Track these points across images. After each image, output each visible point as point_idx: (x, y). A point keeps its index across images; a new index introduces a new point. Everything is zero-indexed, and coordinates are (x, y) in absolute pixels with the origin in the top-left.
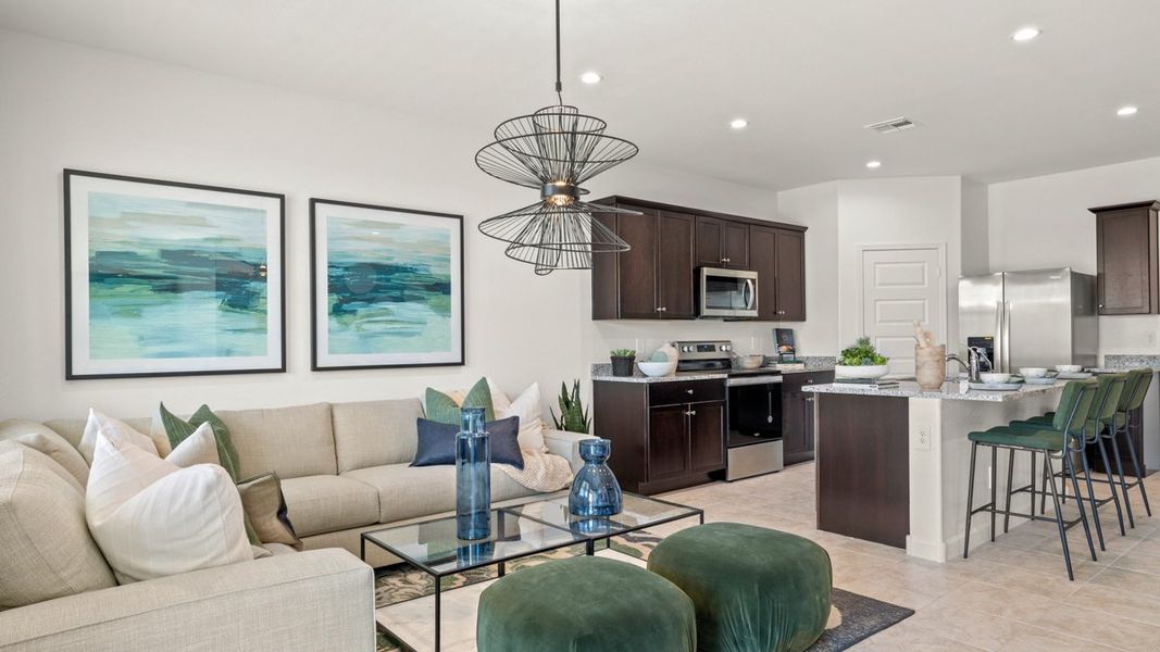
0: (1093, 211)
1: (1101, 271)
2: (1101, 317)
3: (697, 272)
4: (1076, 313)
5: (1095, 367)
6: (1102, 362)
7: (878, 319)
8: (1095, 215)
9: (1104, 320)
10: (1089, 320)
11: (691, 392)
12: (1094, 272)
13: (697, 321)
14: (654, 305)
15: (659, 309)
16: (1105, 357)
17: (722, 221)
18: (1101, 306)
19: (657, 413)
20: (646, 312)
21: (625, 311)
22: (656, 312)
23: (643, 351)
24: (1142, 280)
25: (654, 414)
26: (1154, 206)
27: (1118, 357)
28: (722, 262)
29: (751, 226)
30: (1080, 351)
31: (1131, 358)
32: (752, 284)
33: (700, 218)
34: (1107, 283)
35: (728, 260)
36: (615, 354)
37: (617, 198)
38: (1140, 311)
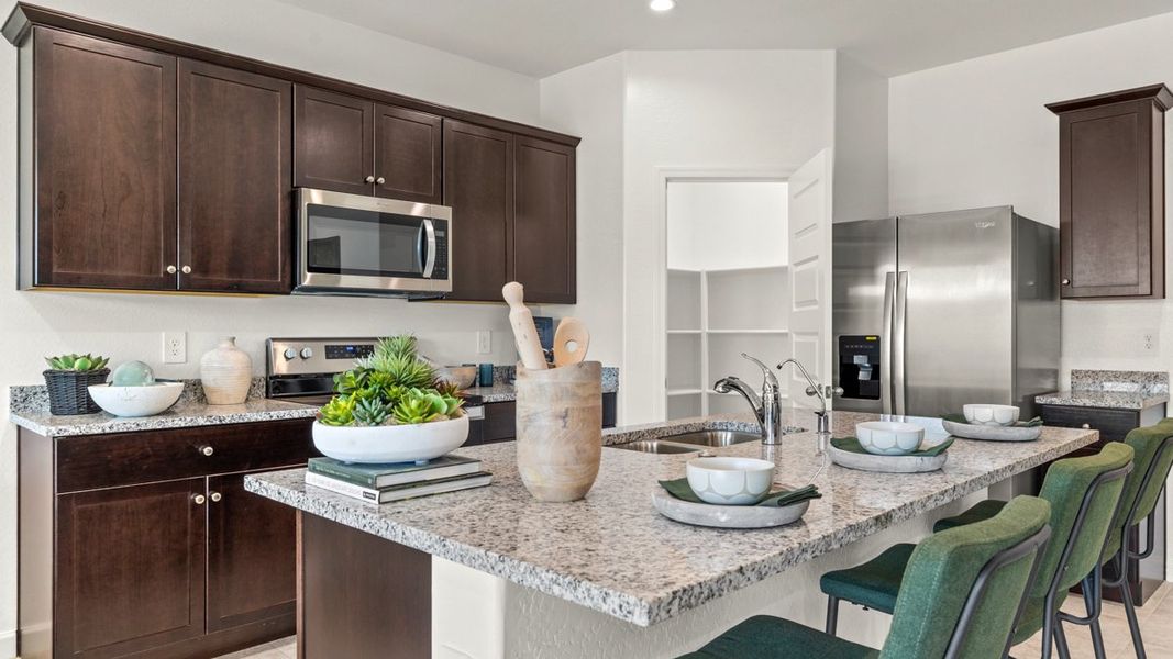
0: (1055, 108)
1: (1068, 219)
2: (1067, 303)
3: (293, 198)
4: (1021, 295)
5: (1055, 392)
6: (1066, 382)
8: (1056, 118)
9: (1070, 307)
10: (1046, 308)
11: (208, 451)
12: (1054, 222)
13: (294, 298)
14: (159, 261)
15: (171, 269)
16: (1073, 374)
17: (370, 103)
18: (1066, 282)
19: (90, 506)
20: (130, 274)
21: (55, 270)
22: (162, 275)
23: (181, 357)
24: (1137, 234)
25: (80, 507)
26: (1161, 96)
27: (1094, 374)
28: (366, 182)
29: (447, 121)
30: (1029, 362)
31: (1115, 377)
32: (435, 229)
33: (308, 91)
34: (1078, 241)
35: (381, 180)
36: (55, 365)
37: (24, 10)
38: (1133, 291)
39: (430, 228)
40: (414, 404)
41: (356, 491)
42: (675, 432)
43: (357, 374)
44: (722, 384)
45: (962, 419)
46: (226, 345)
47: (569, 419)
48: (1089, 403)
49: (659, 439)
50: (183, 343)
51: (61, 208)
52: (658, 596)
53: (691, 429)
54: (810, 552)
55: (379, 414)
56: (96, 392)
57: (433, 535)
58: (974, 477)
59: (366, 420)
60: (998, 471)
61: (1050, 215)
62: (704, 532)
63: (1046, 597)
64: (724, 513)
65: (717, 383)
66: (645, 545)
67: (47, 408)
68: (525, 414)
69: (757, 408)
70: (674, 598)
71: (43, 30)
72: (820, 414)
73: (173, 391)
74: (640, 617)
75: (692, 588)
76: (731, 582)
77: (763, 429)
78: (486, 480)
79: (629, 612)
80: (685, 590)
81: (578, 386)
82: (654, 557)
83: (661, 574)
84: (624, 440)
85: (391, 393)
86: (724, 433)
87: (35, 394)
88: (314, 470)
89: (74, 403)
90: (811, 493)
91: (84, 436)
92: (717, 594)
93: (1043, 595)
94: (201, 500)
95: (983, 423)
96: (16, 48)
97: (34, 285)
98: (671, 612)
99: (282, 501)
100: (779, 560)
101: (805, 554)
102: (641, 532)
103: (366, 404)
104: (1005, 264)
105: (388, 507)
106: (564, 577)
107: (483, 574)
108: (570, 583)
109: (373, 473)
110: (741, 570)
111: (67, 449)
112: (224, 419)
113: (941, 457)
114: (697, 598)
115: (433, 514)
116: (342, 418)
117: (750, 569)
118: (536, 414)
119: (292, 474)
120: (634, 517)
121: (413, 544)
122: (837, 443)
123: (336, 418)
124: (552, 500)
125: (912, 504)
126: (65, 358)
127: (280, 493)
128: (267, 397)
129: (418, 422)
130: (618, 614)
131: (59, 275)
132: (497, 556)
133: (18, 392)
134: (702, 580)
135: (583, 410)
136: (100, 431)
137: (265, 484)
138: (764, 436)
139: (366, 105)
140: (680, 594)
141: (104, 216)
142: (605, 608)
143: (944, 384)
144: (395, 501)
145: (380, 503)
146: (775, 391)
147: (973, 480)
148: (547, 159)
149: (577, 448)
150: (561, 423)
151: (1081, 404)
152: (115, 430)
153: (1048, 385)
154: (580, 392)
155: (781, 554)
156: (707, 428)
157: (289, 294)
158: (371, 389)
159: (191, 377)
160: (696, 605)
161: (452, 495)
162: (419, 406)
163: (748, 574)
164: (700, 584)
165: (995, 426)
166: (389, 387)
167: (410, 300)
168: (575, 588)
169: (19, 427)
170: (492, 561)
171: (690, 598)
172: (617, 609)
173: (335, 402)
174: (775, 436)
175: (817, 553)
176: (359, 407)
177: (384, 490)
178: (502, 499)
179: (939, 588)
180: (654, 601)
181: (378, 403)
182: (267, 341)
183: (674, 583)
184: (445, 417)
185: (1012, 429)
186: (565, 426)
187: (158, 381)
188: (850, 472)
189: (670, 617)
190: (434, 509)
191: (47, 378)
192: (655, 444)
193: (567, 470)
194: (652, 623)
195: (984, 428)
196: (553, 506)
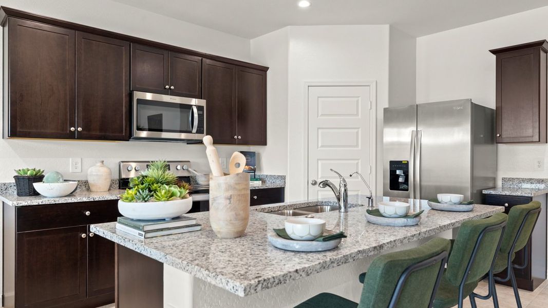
0: (494, 52)
1: (500, 105)
2: (500, 145)
3: (131, 96)
4: (475, 141)
5: (494, 188)
6: (499, 183)
7: (320, 145)
8: (494, 57)
9: (502, 147)
10: (489, 148)
11: (88, 213)
12: (493, 106)
13: (130, 143)
14: (67, 124)
15: (72, 129)
16: (503, 179)
17: (167, 52)
18: (498, 135)
19: (32, 238)
20: (53, 131)
21: (18, 130)
22: (68, 132)
23: (79, 170)
24: (533, 112)
25: (28, 239)
26: (544, 45)
27: (512, 180)
28: (165, 88)
29: (204, 59)
30: (480, 173)
31: (523, 181)
32: (198, 110)
33: (138, 46)
34: (505, 115)
35: (172, 87)
36: (19, 173)
37: (3, 9)
38: (531, 140)
39: (195, 110)
40: (163, 192)
41: (136, 232)
42: (303, 206)
43: (138, 178)
44: (322, 184)
45: (437, 201)
46: (99, 164)
47: (232, 200)
48: (508, 193)
49: (294, 209)
50: (80, 164)
51: (21, 101)
52: (250, 282)
53: (311, 205)
54: (336, 263)
55: (146, 197)
56: (37, 186)
57: (162, 253)
58: (431, 228)
59: (140, 199)
60: (445, 226)
61: (491, 103)
62: (289, 253)
63: (460, 286)
64: (297, 244)
65: (320, 183)
66: (257, 259)
67: (16, 193)
68: (212, 197)
69: (337, 195)
70: (258, 284)
71: (13, 19)
72: (370, 198)
73: (72, 185)
74: (241, 292)
75: (269, 279)
76: (291, 276)
77: (339, 205)
78: (198, 228)
79: (237, 290)
80: (265, 280)
81: (236, 184)
82: (258, 265)
83: (257, 272)
84: (276, 210)
85: (153, 187)
86: (326, 207)
87: (11, 186)
88: (120, 223)
89: (27, 191)
90: (341, 236)
91: (29, 206)
92: (283, 282)
93: (458, 285)
94: (84, 236)
95: (446, 203)
96: (2, 28)
97: (9, 137)
98: (257, 291)
99: (104, 237)
100: (318, 267)
101: (333, 264)
102: (259, 253)
103: (141, 191)
104: (467, 127)
105: (148, 240)
106: (212, 273)
107: (180, 271)
108: (214, 276)
109: (142, 224)
110: (297, 271)
111: (21, 212)
112: (96, 198)
113: (417, 219)
114: (272, 284)
115: (167, 244)
116: (130, 198)
117: (302, 270)
118: (217, 197)
119: (111, 224)
120: (259, 245)
121: (154, 257)
122: (369, 212)
123: (127, 199)
124: (226, 237)
125: (395, 241)
126: (23, 170)
127: (104, 233)
128: (119, 188)
129: (164, 201)
130: (233, 291)
131: (20, 131)
132: (186, 263)
133: (3, 186)
134: (274, 275)
135: (239, 195)
136: (37, 204)
137: (98, 228)
138: (340, 208)
139: (165, 52)
140: (262, 282)
141: (41, 105)
142: (227, 288)
143: (438, 184)
144: (152, 237)
145: (145, 238)
146: (345, 187)
147: (430, 230)
148: (254, 77)
149: (236, 213)
150: (228, 201)
151: (504, 194)
152: (44, 203)
153: (491, 185)
154: (237, 187)
155: (319, 264)
156: (319, 204)
157: (128, 140)
158: (144, 185)
159: (84, 179)
160: (271, 287)
161: (180, 235)
162: (165, 193)
163: (301, 273)
164: (274, 277)
165: (451, 205)
166: (153, 184)
167: (187, 144)
168: (216, 279)
169: (3, 202)
170: (184, 265)
171: (268, 284)
172: (232, 289)
173: (127, 191)
174: (345, 208)
175: (340, 263)
176: (138, 194)
177: (146, 232)
178: (203, 237)
179: (380, 280)
180: (248, 285)
181: (147, 192)
182: (120, 163)
183: (260, 277)
184: (179, 198)
185: (458, 206)
186: (230, 203)
187: (65, 180)
188: (373, 225)
189: (256, 292)
190: (167, 242)
191: (15, 179)
192: (291, 212)
193: (232, 223)
194: (246, 295)
195: (445, 205)
196: (224, 240)
